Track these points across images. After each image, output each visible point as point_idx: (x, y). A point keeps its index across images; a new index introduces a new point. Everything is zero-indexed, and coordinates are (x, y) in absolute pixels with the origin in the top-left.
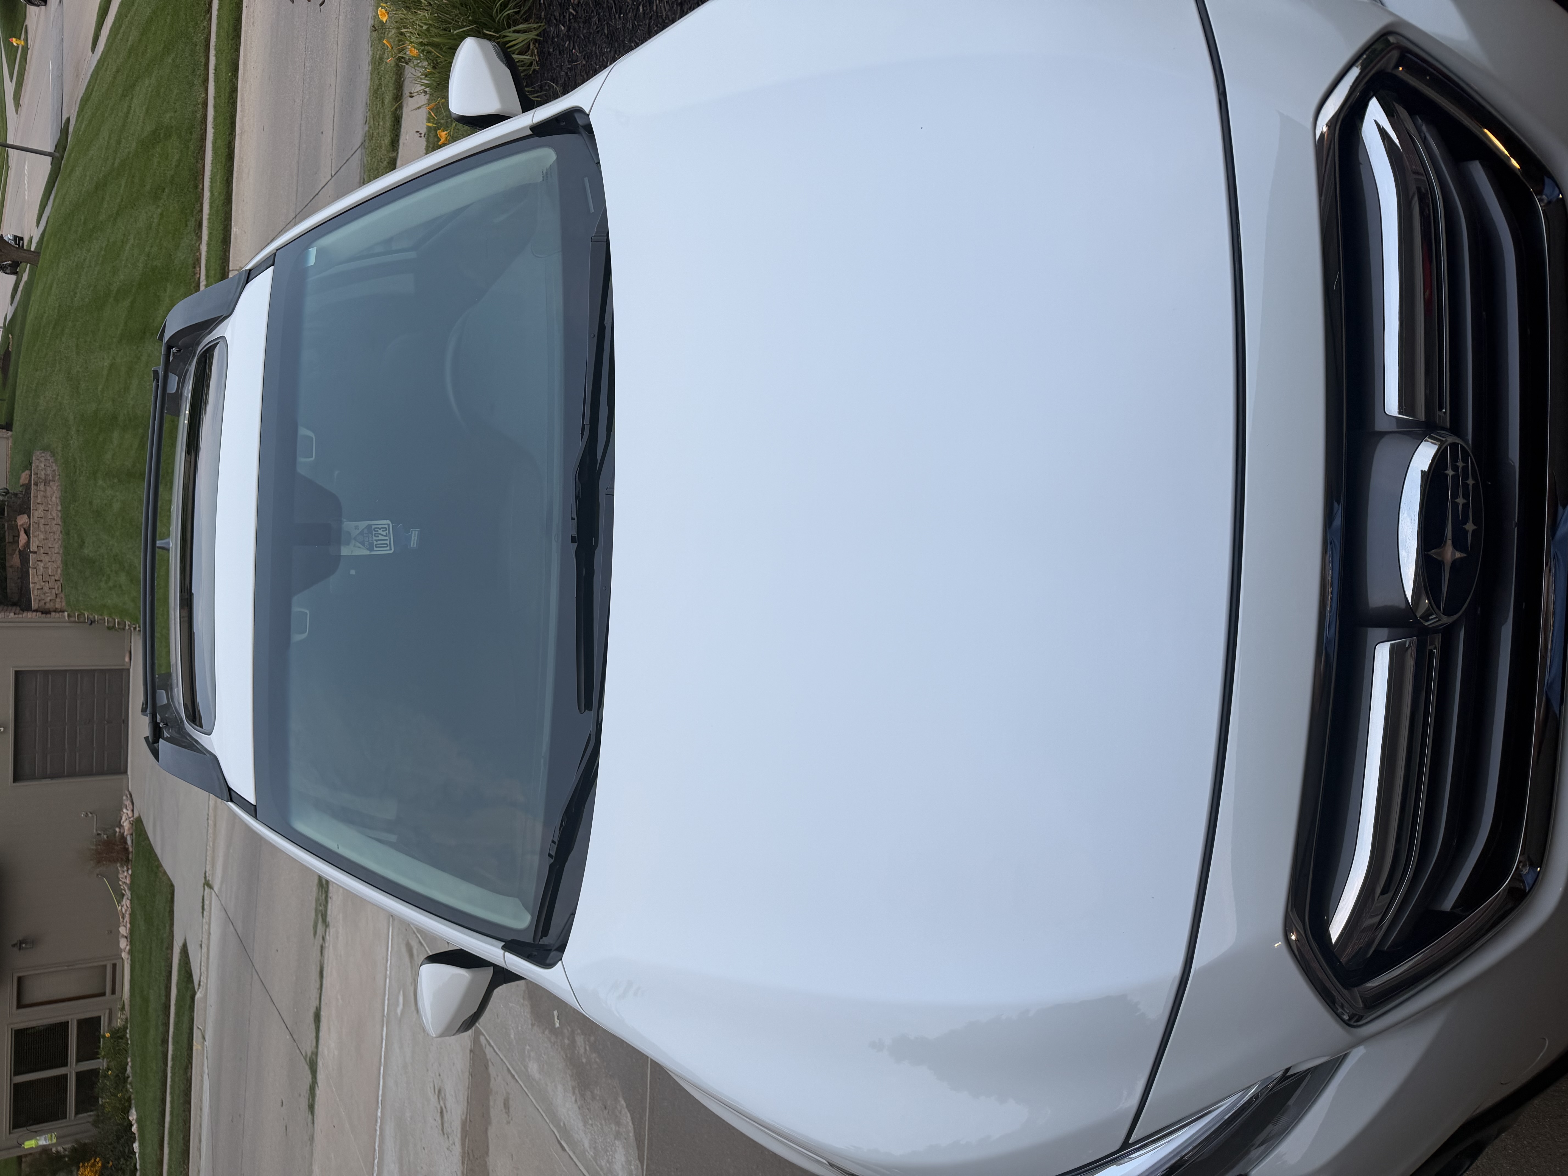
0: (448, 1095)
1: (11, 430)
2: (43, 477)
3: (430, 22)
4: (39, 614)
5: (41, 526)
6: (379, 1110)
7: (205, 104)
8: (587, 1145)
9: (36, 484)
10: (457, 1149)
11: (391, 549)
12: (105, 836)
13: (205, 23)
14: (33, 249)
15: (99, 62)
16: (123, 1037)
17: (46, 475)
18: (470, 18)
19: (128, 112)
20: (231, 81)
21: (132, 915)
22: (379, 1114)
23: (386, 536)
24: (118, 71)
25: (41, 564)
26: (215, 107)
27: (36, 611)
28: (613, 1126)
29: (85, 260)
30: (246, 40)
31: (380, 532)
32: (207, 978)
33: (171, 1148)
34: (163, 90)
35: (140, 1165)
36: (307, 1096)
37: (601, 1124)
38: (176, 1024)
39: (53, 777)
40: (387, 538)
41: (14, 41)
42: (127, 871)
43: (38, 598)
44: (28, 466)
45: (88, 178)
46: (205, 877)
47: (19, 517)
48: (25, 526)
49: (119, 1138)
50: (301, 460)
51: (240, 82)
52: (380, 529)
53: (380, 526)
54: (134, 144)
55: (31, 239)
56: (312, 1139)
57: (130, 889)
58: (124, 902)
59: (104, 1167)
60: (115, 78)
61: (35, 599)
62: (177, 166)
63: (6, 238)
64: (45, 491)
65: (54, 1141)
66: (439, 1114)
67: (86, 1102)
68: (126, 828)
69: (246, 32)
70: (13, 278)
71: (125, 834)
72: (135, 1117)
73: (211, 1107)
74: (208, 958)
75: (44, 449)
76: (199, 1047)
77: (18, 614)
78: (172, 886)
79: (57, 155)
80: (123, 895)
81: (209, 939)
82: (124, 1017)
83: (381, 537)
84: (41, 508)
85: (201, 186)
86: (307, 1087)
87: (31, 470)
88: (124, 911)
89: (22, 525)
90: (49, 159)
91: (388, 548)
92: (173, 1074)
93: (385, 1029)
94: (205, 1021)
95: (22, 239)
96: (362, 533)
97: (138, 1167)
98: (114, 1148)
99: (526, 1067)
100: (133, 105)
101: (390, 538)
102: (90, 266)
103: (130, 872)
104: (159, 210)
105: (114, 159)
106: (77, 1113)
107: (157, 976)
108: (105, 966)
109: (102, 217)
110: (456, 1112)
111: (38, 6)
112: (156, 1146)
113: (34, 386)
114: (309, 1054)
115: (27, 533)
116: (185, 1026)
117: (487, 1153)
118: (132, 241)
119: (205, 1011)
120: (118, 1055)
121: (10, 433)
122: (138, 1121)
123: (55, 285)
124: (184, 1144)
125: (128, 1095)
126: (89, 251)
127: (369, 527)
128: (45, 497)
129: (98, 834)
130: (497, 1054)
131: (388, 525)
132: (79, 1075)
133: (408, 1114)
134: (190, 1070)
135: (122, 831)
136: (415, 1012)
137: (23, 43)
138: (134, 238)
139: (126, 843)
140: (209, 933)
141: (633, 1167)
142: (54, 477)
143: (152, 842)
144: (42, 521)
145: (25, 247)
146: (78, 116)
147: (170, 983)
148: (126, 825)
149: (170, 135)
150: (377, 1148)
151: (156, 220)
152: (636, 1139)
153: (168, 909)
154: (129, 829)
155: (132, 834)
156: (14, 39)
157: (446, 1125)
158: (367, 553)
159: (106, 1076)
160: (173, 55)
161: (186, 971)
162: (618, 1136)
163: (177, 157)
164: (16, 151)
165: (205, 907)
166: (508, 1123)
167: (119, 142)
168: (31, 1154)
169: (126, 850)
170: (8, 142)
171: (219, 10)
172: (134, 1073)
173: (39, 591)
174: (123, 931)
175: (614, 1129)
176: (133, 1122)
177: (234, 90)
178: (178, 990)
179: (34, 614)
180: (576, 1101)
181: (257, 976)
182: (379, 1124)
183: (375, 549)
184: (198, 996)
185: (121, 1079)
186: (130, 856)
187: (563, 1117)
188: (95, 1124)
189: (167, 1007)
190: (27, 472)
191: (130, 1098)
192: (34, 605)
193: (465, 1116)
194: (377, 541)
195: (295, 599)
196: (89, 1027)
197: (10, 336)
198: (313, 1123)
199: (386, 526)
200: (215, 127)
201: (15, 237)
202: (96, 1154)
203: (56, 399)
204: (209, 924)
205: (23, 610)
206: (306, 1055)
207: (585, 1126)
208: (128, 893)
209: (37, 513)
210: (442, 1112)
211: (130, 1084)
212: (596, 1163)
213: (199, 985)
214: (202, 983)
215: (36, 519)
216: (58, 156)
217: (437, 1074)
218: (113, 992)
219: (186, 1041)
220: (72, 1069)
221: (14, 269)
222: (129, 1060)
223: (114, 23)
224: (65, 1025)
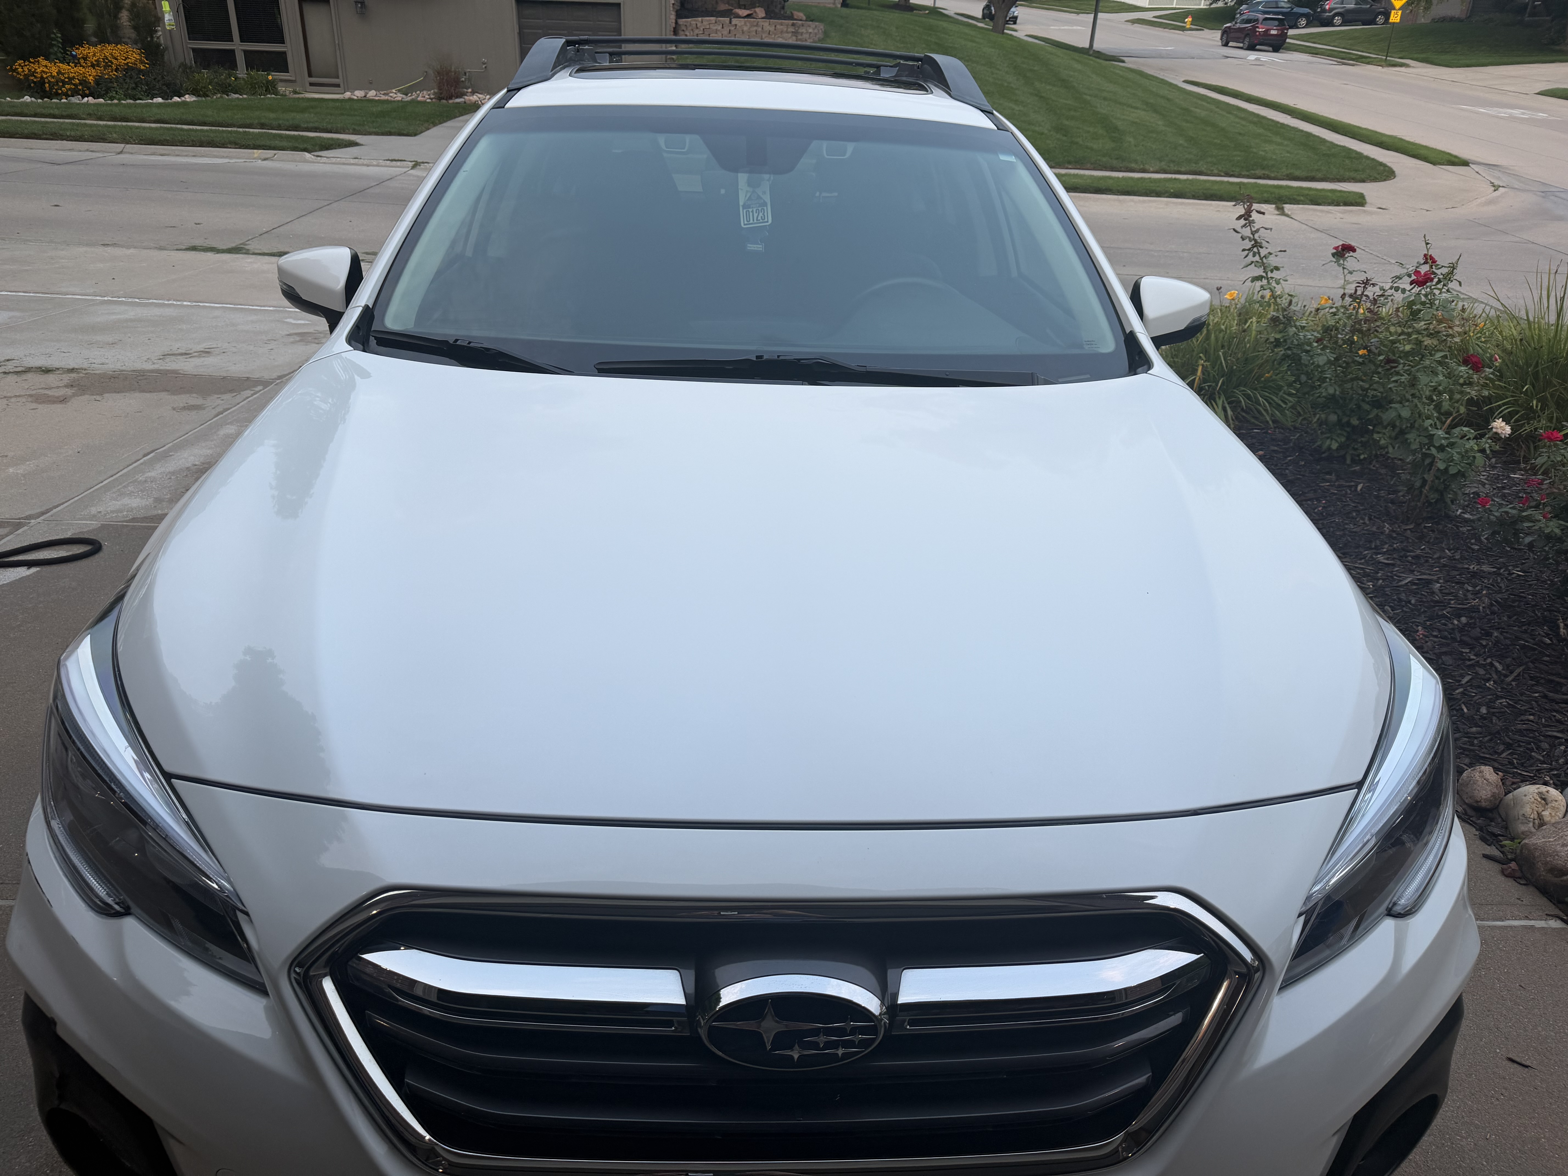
0: (203, 359)
1: (842, 6)
2: (800, 31)
3: (1228, 331)
4: (674, 25)
5: (755, 28)
6: (189, 304)
7: (1144, 171)
8: (150, 474)
9: (793, 25)
10: (149, 366)
11: (745, 225)
12: (463, 79)
13: (1216, 172)
14: (1005, 31)
15: (1176, 86)
16: (268, 91)
17: (802, 34)
18: (1235, 367)
19: (1132, 107)
20: (1166, 192)
21: (387, 101)
22: (185, 303)
23: (757, 220)
24: (1168, 99)
25: (720, 27)
26: (1141, 178)
27: (676, 23)
28: (168, 496)
29: (998, 69)
30: (1203, 205)
31: (761, 214)
32: (324, 163)
33: (156, 129)
34: (1154, 136)
35: (140, 103)
36: (205, 245)
37: (171, 486)
38: (280, 136)
39: (520, 33)
40: (755, 221)
41: (1189, 20)
42: (430, 98)
43: (688, 24)
44: (810, 19)
45: (1072, 73)
46: (423, 163)
47: (763, 9)
48: (754, 14)
49: (168, 85)
50: (825, 144)
51: (1165, 199)
52: (763, 214)
53: (766, 214)
54: (1104, 112)
55: (1016, 31)
56: (161, 248)
57: (412, 100)
58: (399, 95)
59: (140, 71)
60: (1163, 97)
61: (687, 22)
62: (1087, 147)
63: (1013, 9)
64: (787, 32)
65: (168, 28)
66: (184, 352)
67: (204, 58)
68: (471, 98)
69: (1211, 205)
70: (979, 15)
71: (466, 97)
72: (188, 100)
73: (196, 164)
74: (344, 164)
75: (825, 33)
76: (256, 155)
77: (673, 8)
78: (415, 135)
79: (1091, 52)
80: (406, 95)
81: (363, 165)
82: (287, 93)
83: (756, 215)
84: (772, 29)
85: (1070, 167)
86: (214, 244)
87: (806, 21)
88: (391, 95)
89: (755, 12)
90: (1087, 45)
91: (746, 222)
92: (230, 132)
93: (271, 309)
94: (282, 161)
95: (1015, 23)
96: (759, 197)
97: (138, 101)
98: (159, 81)
99: (231, 423)
100: (1139, 111)
101: (755, 223)
102: (993, 74)
103: (429, 100)
104: (1046, 132)
105: (1090, 95)
106: (194, 50)
107: (327, 120)
108: (338, 77)
109: (1037, 84)
110: (188, 366)
111: (1221, 39)
112: (158, 117)
113: (882, 25)
114: (247, 247)
115: (748, 16)
116: (277, 143)
117: (143, 391)
118: (1017, 108)
119: (292, 161)
120: (249, 86)
121: (839, 6)
122: (185, 103)
123: (974, 44)
124: (160, 140)
125: (210, 95)
126: (1007, 73)
127: (765, 204)
128: (782, 32)
129: (465, 73)
130: (245, 400)
131: (768, 222)
132: (232, 52)
133: (184, 327)
134: (233, 146)
135: (468, 94)
136: (288, 333)
137: (1188, 27)
138: (1019, 110)
139: (457, 97)
140: (368, 166)
141: (125, 513)
142: (800, 40)
143: (457, 119)
144: (760, 29)
145: (1007, 26)
146: (1127, 68)
147: (320, 132)
148: (474, 98)
149: (1114, 141)
150: (151, 301)
151: (1037, 129)
152: (155, 516)
153: (393, 131)
154: (470, 100)
155: (465, 102)
156: (1190, 19)
157: (173, 358)
158: (741, 203)
159: (230, 76)
160: (1186, 145)
161: (332, 145)
162: (158, 500)
163: (1095, 147)
164: (1092, 20)
165: (394, 162)
166: (174, 409)
167: (1105, 99)
168: (156, 8)
169: (451, 98)
170: (1099, 14)
171: (1228, 182)
172: (232, 100)
173: (694, 26)
174: (372, 94)
175: (167, 497)
176: (183, 99)
177: (1158, 194)
178: (313, 138)
179: (674, 21)
180: (196, 465)
181: (326, 204)
182: (175, 303)
183: (745, 211)
184: (307, 155)
185: (226, 89)
186: (444, 101)
187: (179, 454)
188: (183, 66)
189: (296, 128)
190: (804, 18)
191: (208, 96)
192: (681, 21)
193: (182, 372)
194: (753, 211)
195: (697, 137)
196: (280, 62)
197: (927, 12)
198: (177, 250)
199: (766, 220)
200: (1123, 178)
201: (1016, 18)
202: (153, 65)
203: (871, 44)
204: (377, 166)
205: (677, 12)
206: (246, 245)
207: (170, 472)
208: (409, 99)
209: (767, 25)
210: (186, 354)
211: (221, 97)
212: (131, 482)
213: (318, 156)
214: (319, 158)
215: (761, 24)
216: (1089, 52)
217: (224, 351)
218: (311, 84)
219: (263, 143)
220: (238, 46)
221: (987, 15)
222: (245, 96)
223: (1210, 98)
224: (282, 41)
